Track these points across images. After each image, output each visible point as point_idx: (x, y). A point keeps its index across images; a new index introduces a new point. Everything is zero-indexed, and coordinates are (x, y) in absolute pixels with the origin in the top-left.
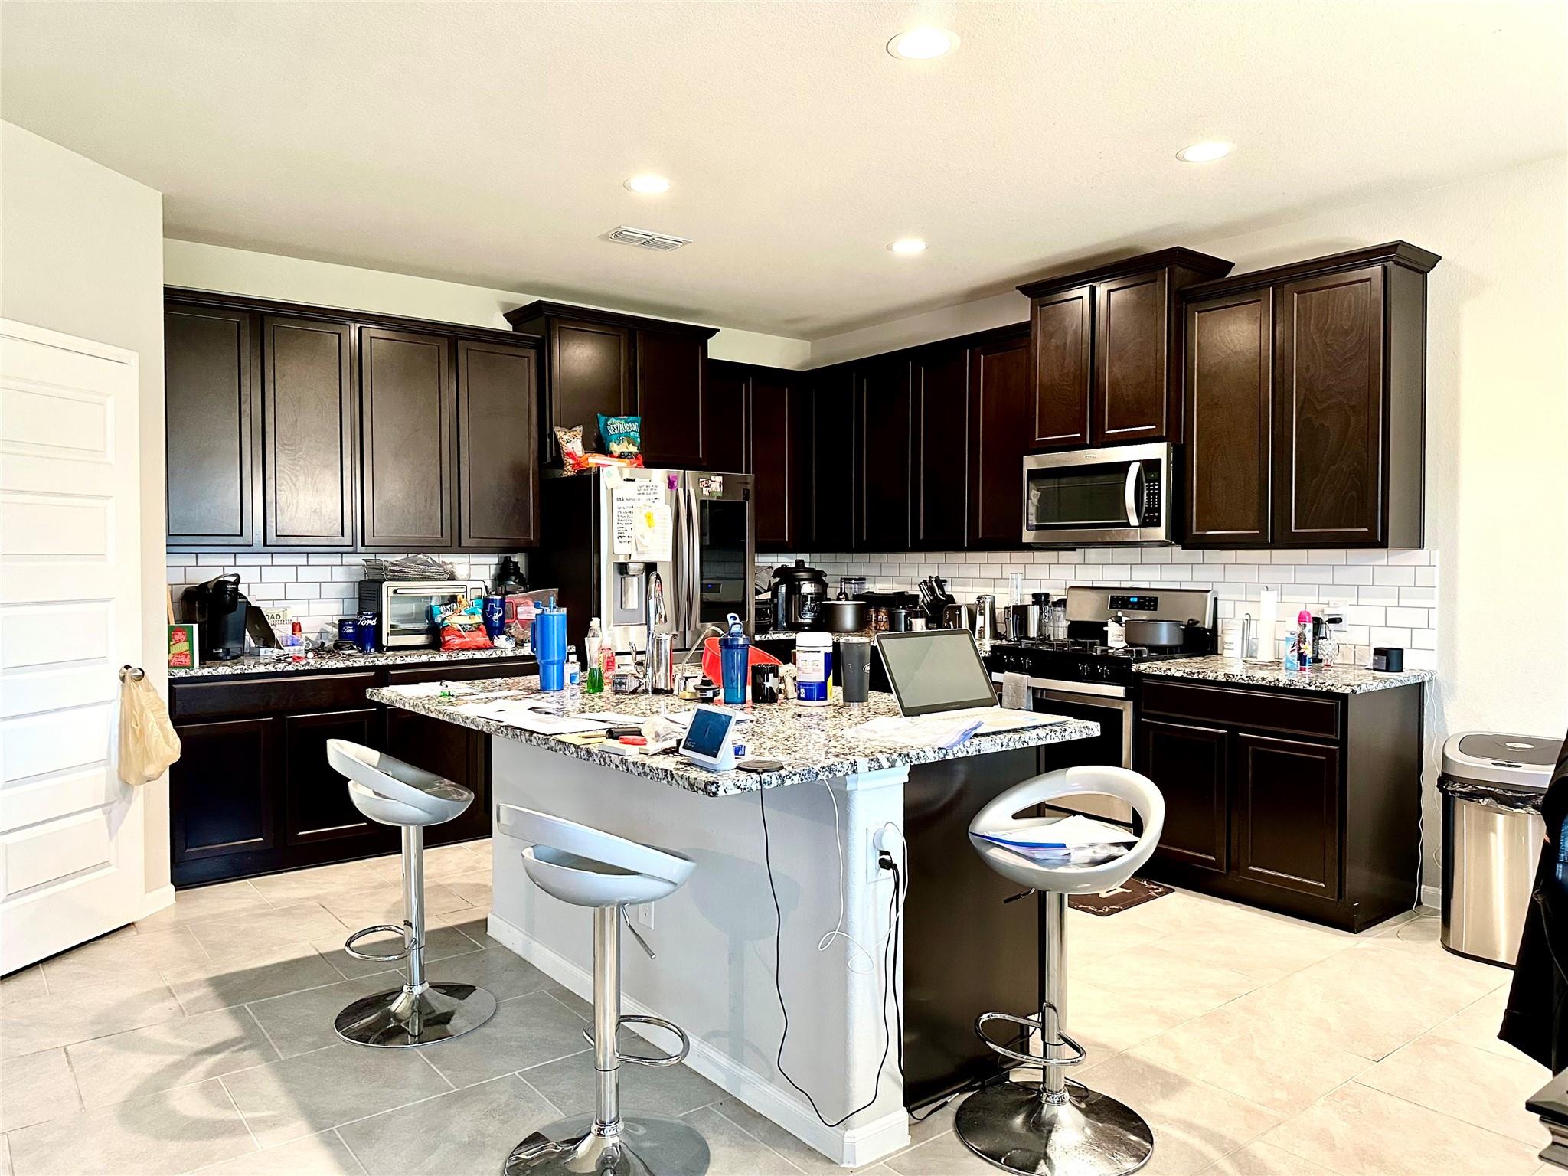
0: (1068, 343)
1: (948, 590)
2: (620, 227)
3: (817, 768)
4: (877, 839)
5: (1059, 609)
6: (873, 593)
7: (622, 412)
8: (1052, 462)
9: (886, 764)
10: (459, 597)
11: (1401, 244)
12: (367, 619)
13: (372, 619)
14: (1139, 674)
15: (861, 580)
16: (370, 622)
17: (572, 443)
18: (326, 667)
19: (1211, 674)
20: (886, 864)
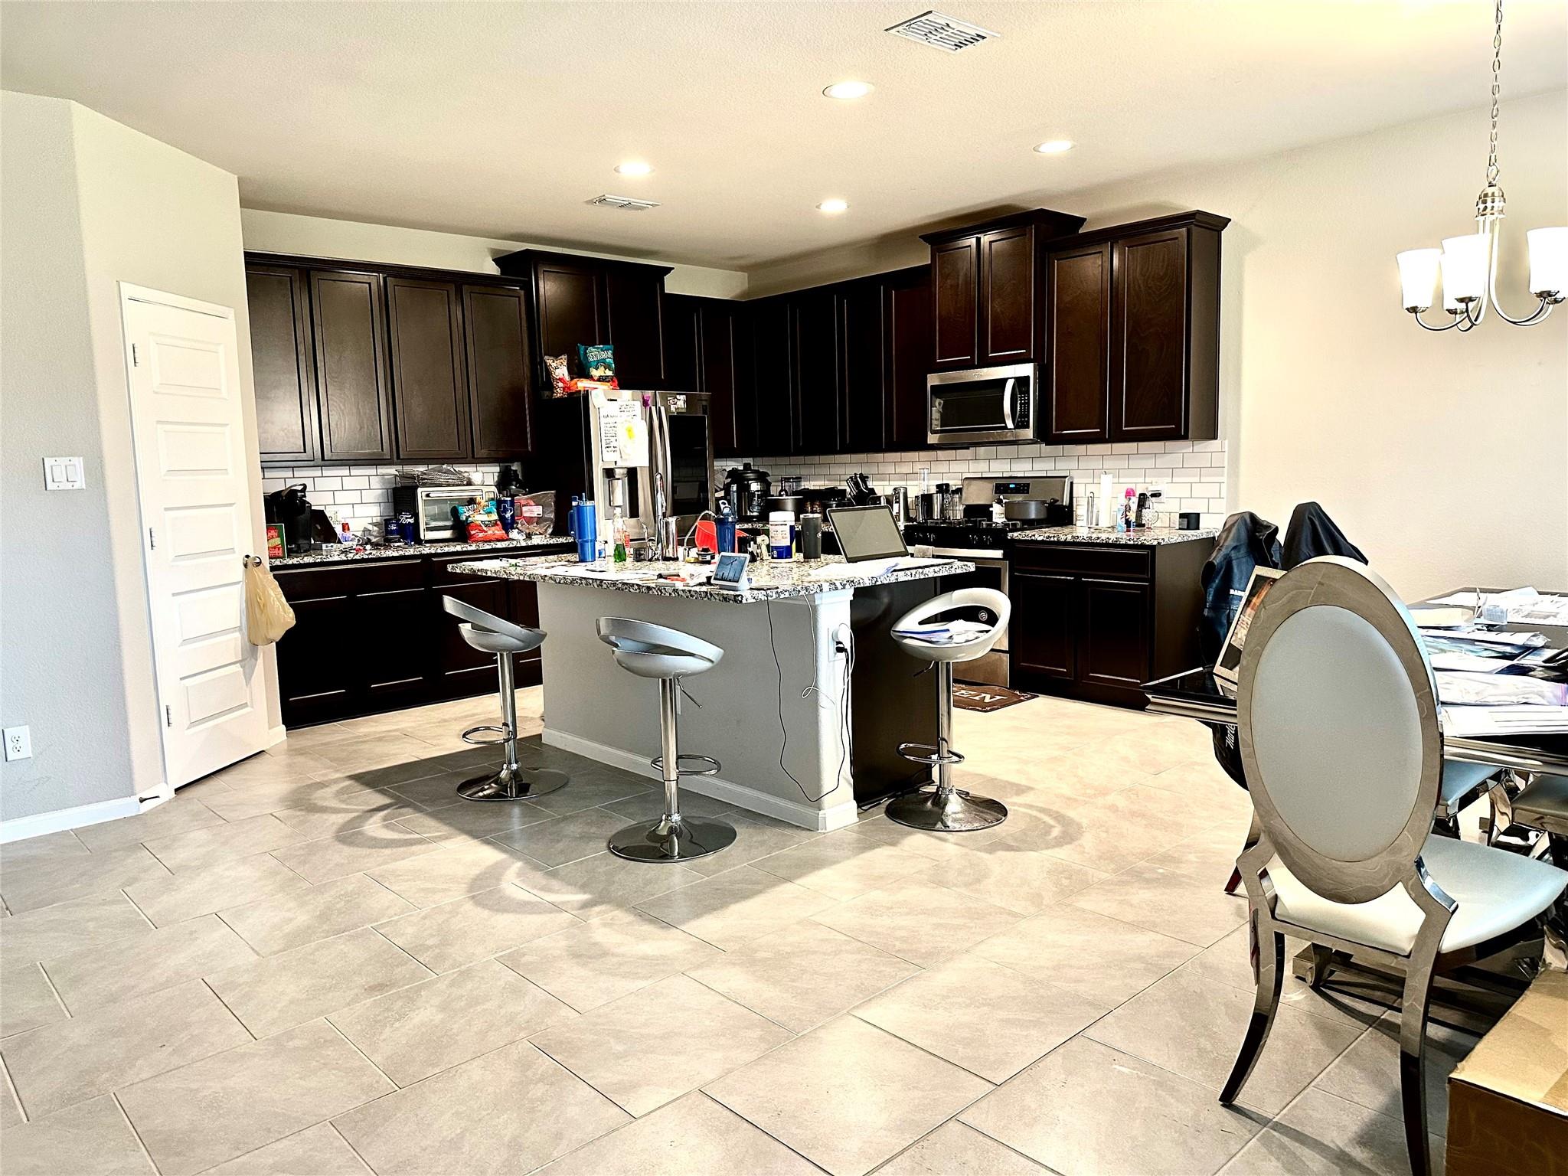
0: (960, 283)
1: (870, 484)
2: (604, 196)
3: (799, 588)
4: (834, 636)
5: (957, 496)
6: (808, 489)
7: (597, 343)
8: (949, 379)
9: (840, 587)
10: (478, 499)
11: (1199, 212)
12: (407, 518)
13: (411, 518)
14: (1013, 540)
15: (798, 479)
16: (409, 520)
17: (560, 369)
18: (385, 556)
19: (1063, 537)
20: (840, 650)
